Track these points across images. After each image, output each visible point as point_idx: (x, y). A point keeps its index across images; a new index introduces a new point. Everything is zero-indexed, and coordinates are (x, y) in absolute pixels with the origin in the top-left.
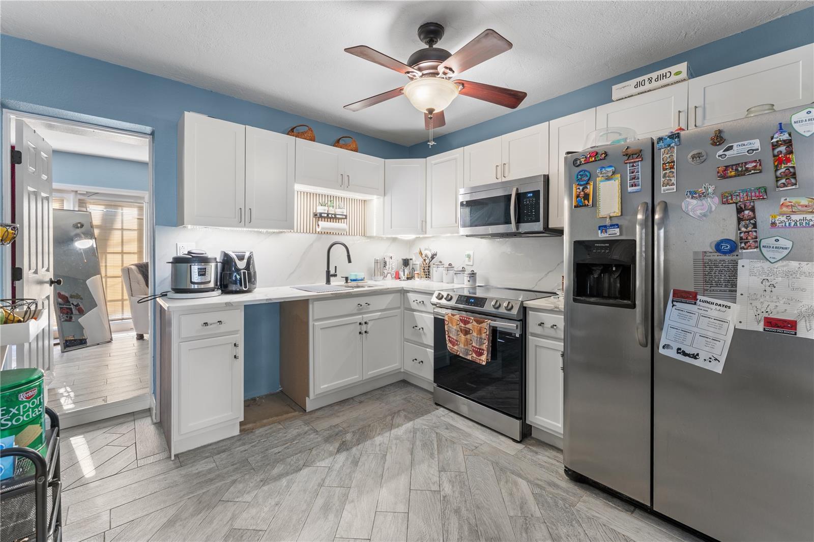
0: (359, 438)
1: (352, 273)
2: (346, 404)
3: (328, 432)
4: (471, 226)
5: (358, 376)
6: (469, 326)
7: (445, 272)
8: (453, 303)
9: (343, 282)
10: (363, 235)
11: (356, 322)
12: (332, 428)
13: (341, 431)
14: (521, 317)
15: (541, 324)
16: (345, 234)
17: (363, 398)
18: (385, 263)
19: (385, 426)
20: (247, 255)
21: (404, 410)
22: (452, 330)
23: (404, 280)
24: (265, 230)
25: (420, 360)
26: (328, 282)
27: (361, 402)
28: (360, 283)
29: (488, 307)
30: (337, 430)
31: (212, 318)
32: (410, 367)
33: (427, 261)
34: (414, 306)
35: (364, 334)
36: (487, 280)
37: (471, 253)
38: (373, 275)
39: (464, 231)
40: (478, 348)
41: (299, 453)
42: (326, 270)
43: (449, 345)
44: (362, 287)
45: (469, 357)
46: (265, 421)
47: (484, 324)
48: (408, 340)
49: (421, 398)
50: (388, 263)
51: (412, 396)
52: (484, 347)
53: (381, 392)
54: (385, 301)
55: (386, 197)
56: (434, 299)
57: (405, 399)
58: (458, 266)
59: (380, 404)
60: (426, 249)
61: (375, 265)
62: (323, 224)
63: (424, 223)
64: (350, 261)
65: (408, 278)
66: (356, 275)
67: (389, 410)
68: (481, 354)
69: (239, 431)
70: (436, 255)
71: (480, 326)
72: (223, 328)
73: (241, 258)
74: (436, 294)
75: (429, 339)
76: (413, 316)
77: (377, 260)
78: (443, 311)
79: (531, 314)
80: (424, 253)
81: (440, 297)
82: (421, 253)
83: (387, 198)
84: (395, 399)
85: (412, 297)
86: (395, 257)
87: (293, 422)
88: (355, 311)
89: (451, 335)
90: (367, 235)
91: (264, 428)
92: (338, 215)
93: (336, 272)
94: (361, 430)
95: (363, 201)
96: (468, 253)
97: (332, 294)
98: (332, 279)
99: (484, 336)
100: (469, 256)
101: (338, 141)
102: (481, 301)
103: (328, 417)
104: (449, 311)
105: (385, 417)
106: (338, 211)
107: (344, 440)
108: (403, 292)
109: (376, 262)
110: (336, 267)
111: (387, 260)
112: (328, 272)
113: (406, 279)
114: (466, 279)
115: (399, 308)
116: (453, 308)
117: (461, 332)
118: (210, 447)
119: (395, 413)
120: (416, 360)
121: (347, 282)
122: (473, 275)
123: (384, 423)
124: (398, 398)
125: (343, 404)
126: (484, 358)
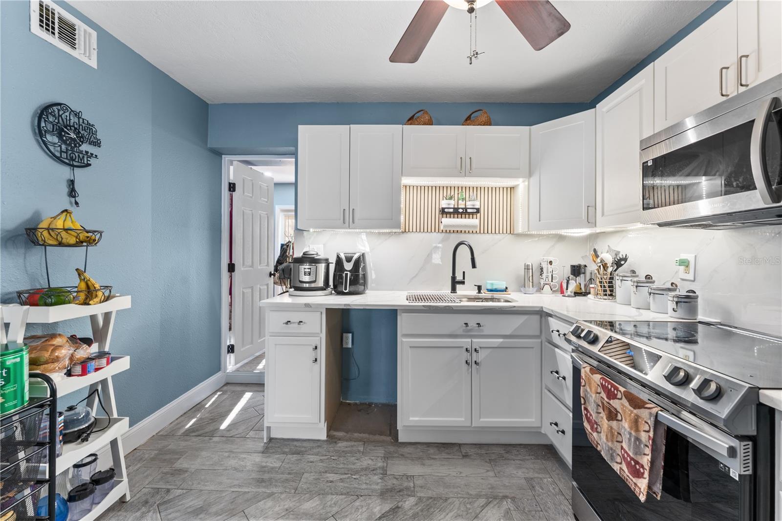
0: (418, 513)
1: (488, 282)
2: (447, 451)
3: (395, 481)
5: (463, 419)
9: (474, 292)
10: (509, 232)
11: (462, 347)
12: (404, 478)
13: (407, 488)
16: (478, 232)
17: (472, 451)
18: (542, 269)
19: (465, 513)
20: (356, 257)
21: (513, 499)
22: (591, 398)
23: (569, 296)
24: (377, 231)
25: (561, 428)
26: (454, 290)
27: (466, 456)
28: (496, 295)
30: (406, 484)
31: (295, 317)
34: (556, 339)
35: (474, 365)
38: (522, 286)
40: (632, 459)
41: (345, 494)
42: (451, 275)
44: (499, 300)
45: (616, 467)
46: (356, 435)
47: (643, 410)
48: (548, 389)
49: (557, 490)
50: (545, 270)
51: (546, 480)
52: (646, 460)
53: (503, 452)
54: (513, 324)
55: (531, 178)
57: (529, 480)
58: (660, 281)
59: (488, 471)
61: (525, 271)
62: (447, 221)
63: (591, 210)
64: (474, 266)
65: (577, 294)
66: (492, 284)
67: (492, 488)
68: (637, 473)
69: (326, 436)
70: (625, 260)
71: (635, 411)
72: (304, 328)
73: (349, 260)
75: (570, 399)
76: (554, 352)
77: (528, 266)
83: (534, 180)
84: (515, 472)
86: (557, 262)
87: (376, 448)
88: (460, 332)
89: (589, 409)
90: (515, 232)
91: (349, 443)
92: (469, 208)
93: (464, 278)
94: (431, 500)
95: (509, 189)
96: (683, 257)
97: (423, 306)
98: (458, 286)
99: (643, 436)
100: (684, 263)
101: (469, 118)
103: (413, 460)
105: (478, 496)
106: (469, 204)
107: (400, 504)
108: (543, 315)
109: (527, 268)
110: (464, 272)
111: (544, 265)
112: (454, 278)
113: (573, 294)
115: (537, 337)
117: (604, 410)
118: (295, 443)
119: (495, 498)
120: (556, 424)
121: (479, 292)
122: (688, 301)
123: (468, 506)
124: (520, 473)
125: (443, 449)
126: (642, 485)
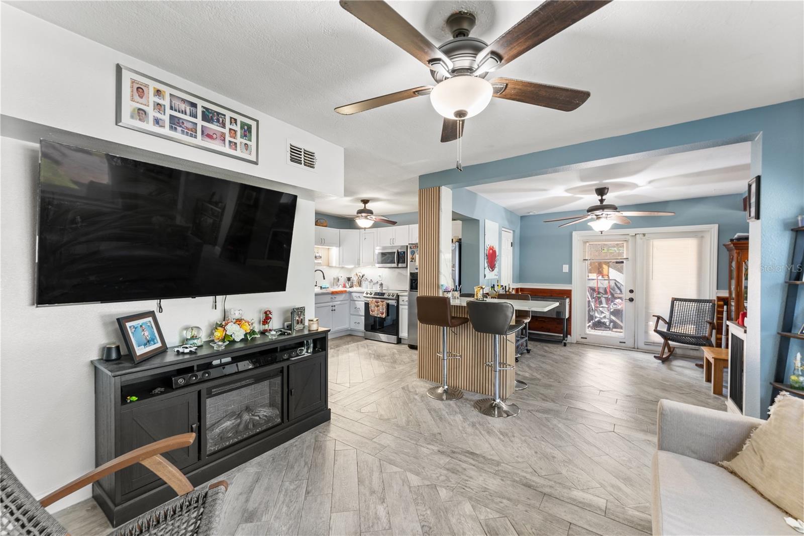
4: (382, 263)
6: (379, 304)
7: (369, 284)
8: (372, 296)
10: (329, 265)
14: (397, 299)
15: (403, 301)
22: (372, 306)
23: (349, 287)
25: (358, 322)
29: (386, 296)
32: (353, 326)
33: (360, 278)
34: (355, 299)
35: (334, 311)
36: (388, 287)
37: (381, 275)
38: (333, 285)
39: (378, 265)
40: (382, 312)
43: (371, 312)
45: (379, 316)
48: (351, 314)
49: (358, 338)
50: (340, 280)
51: (355, 338)
52: (384, 311)
54: (341, 296)
56: (365, 295)
57: (352, 339)
58: (375, 281)
60: (359, 273)
63: (359, 260)
64: (324, 279)
65: (351, 286)
66: (325, 285)
68: (383, 314)
70: (365, 275)
71: (383, 303)
74: (365, 292)
75: (362, 312)
76: (355, 303)
78: (368, 299)
79: (400, 297)
80: (358, 274)
81: (367, 294)
82: (357, 275)
83: (341, 248)
85: (354, 294)
86: (343, 276)
88: (328, 301)
89: (371, 309)
90: (331, 266)
93: (316, 284)
95: (328, 250)
96: (379, 274)
99: (384, 307)
100: (379, 276)
102: (383, 294)
104: (371, 299)
105: (345, 343)
108: (350, 293)
109: (334, 279)
110: (316, 281)
111: (339, 278)
114: (379, 286)
115: (347, 300)
116: (372, 298)
117: (376, 307)
119: (349, 342)
120: (356, 323)
121: (322, 288)
122: (381, 285)
124: (348, 339)
126: (384, 315)
